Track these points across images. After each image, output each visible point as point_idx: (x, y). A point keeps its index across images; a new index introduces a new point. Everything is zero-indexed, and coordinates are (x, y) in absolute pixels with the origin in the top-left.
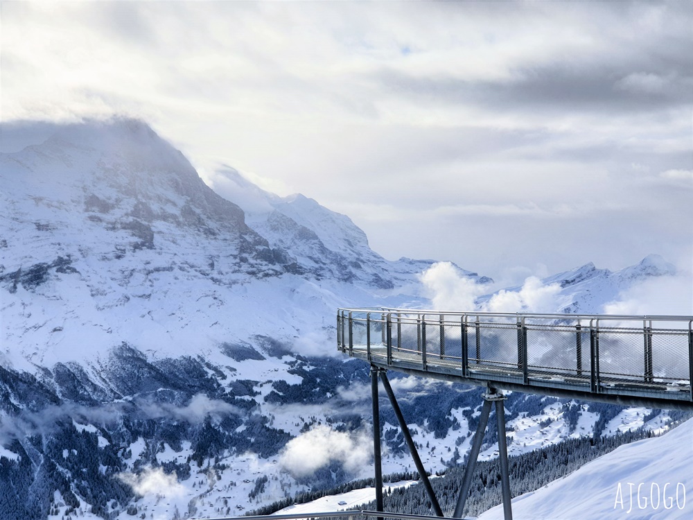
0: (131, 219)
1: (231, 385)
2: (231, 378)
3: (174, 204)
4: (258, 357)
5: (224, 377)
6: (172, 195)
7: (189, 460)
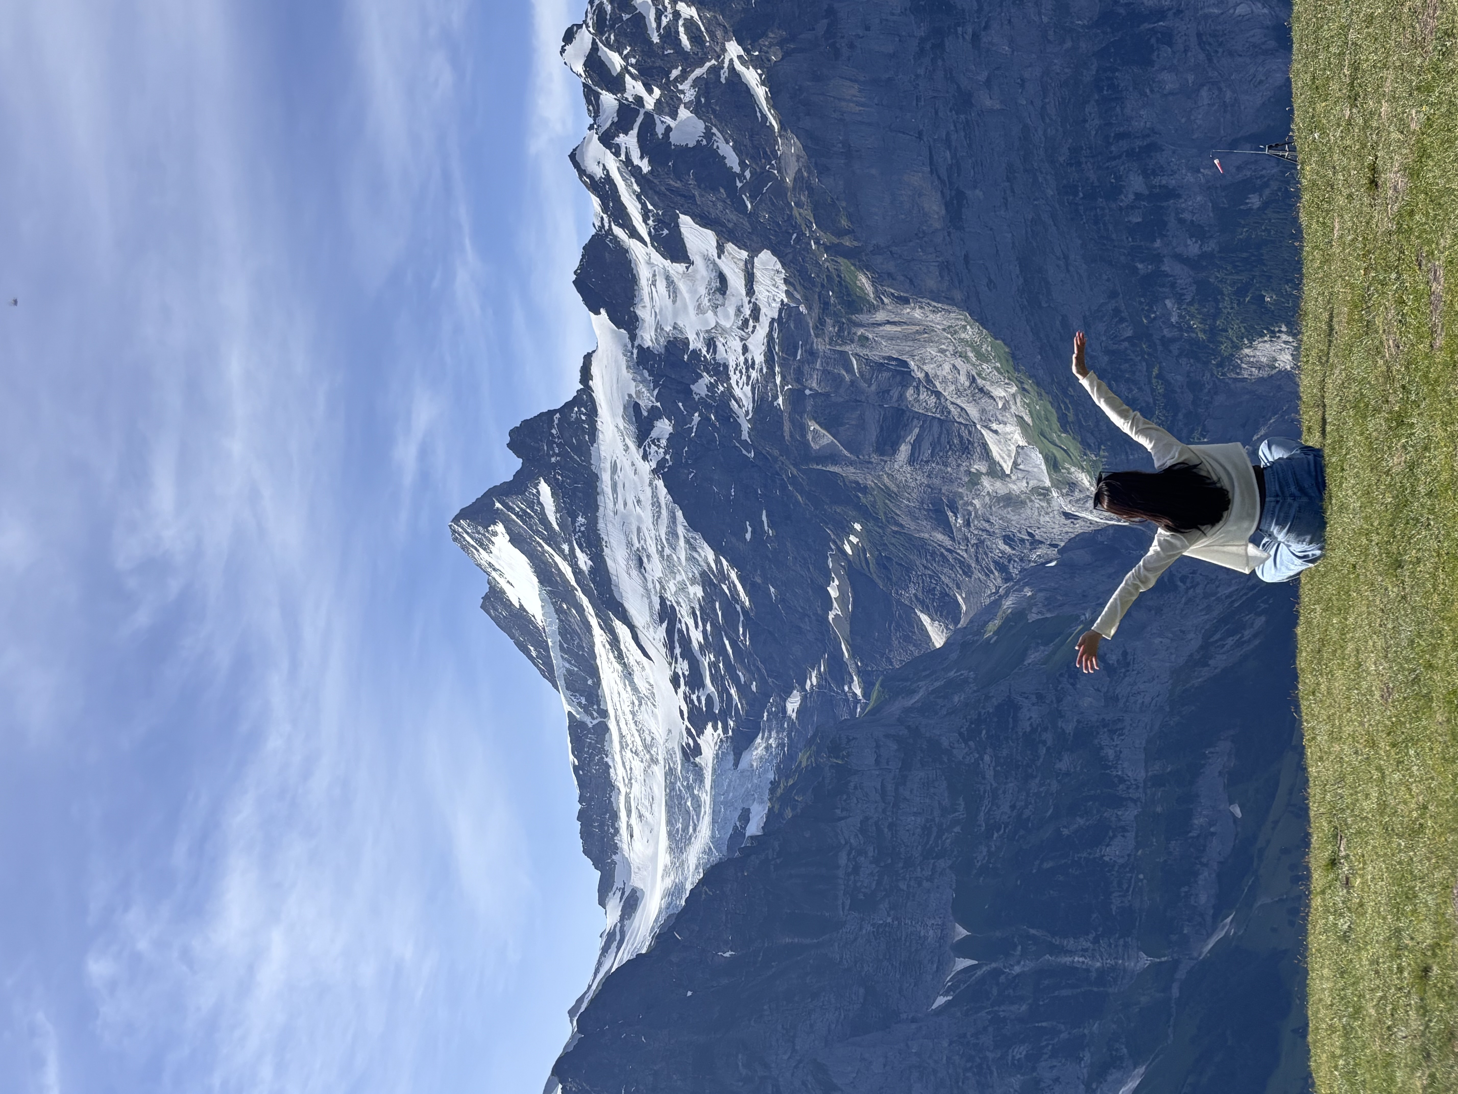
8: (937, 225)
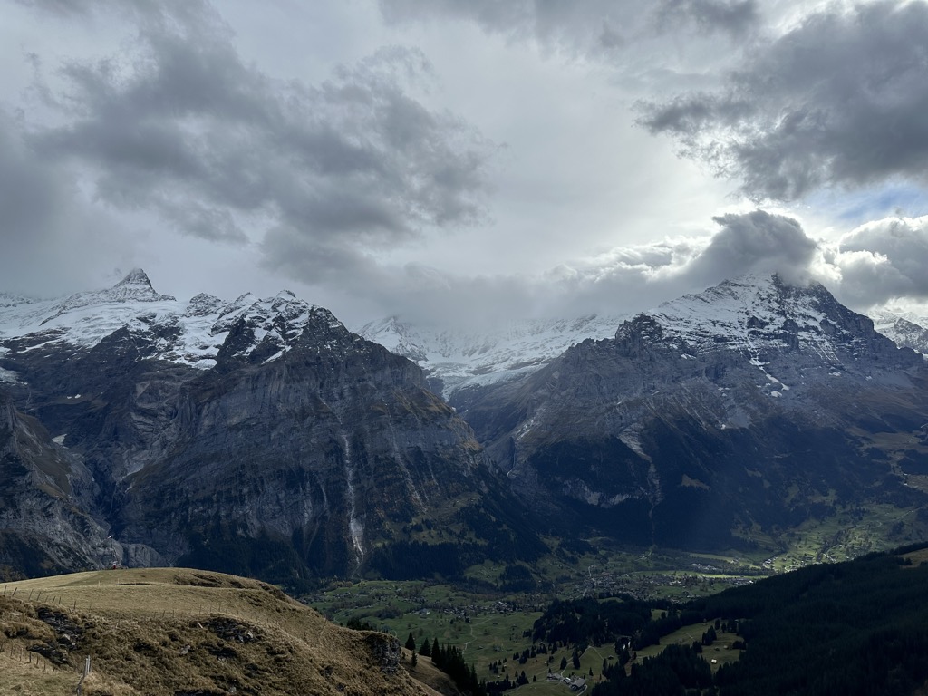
0: (781, 331)
1: (867, 451)
2: (867, 446)
3: (815, 319)
4: (891, 431)
5: (862, 445)
6: (813, 313)
7: (835, 503)
8: (228, 422)
